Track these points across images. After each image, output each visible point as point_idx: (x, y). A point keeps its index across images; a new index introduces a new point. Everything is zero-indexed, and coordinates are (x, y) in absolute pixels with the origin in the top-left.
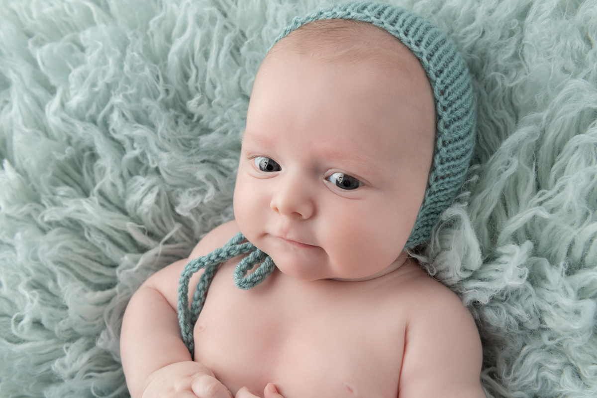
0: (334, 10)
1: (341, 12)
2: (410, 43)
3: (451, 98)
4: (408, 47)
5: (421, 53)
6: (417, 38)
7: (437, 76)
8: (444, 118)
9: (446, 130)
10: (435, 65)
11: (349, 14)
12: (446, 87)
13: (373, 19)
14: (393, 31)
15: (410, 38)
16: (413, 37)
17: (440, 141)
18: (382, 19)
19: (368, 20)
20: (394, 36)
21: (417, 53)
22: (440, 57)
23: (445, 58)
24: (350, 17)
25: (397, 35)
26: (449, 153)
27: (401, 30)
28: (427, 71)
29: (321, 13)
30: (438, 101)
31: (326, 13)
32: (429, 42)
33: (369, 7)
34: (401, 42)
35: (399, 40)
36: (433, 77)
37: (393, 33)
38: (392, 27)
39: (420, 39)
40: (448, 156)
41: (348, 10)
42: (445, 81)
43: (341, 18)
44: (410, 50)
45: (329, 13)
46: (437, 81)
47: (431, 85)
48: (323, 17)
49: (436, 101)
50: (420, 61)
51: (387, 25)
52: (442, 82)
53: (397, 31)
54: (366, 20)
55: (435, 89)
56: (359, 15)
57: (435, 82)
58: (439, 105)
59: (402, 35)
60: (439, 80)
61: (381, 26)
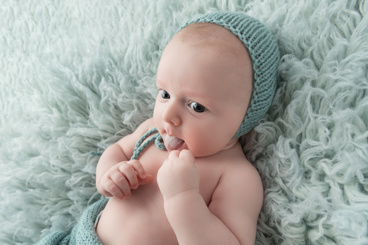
0: (206, 18)
1: (208, 19)
2: (243, 38)
3: (263, 70)
4: (241, 41)
5: (248, 45)
6: (247, 36)
7: (256, 58)
8: (257, 81)
9: (258, 87)
10: (256, 52)
11: (213, 20)
12: (261, 64)
13: (224, 24)
14: (234, 31)
15: (243, 36)
16: (246, 35)
17: (255, 93)
18: (229, 24)
19: (222, 24)
20: (234, 34)
21: (246, 45)
22: (261, 46)
23: (264, 46)
24: (213, 22)
25: (236, 34)
26: (259, 98)
27: (239, 31)
28: (251, 55)
29: (199, 19)
30: (255, 72)
31: (201, 20)
32: (256, 37)
33: (224, 17)
34: (238, 38)
35: (237, 37)
36: (254, 58)
37: (234, 33)
38: (234, 29)
39: (250, 36)
40: (258, 100)
41: (212, 19)
42: (261, 60)
43: (209, 22)
44: (243, 43)
45: (203, 19)
46: (256, 61)
47: (252, 63)
48: (200, 21)
49: (253, 72)
50: (247, 49)
51: (231, 28)
52: (259, 61)
53: (237, 32)
54: (221, 24)
55: (254, 65)
56: (218, 22)
57: (254, 61)
58: (255, 74)
59: (239, 34)
60: (257, 61)
61: (228, 28)
